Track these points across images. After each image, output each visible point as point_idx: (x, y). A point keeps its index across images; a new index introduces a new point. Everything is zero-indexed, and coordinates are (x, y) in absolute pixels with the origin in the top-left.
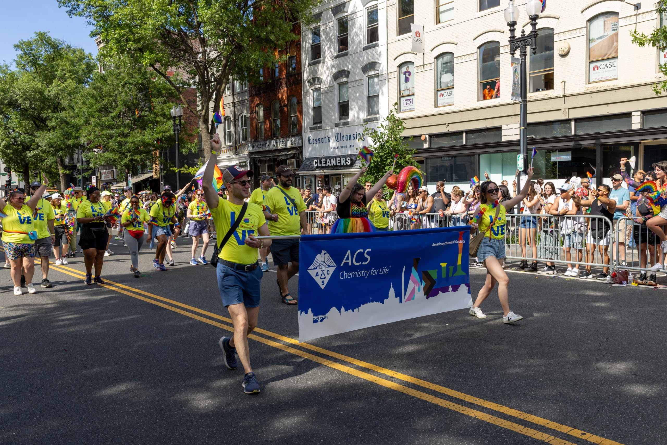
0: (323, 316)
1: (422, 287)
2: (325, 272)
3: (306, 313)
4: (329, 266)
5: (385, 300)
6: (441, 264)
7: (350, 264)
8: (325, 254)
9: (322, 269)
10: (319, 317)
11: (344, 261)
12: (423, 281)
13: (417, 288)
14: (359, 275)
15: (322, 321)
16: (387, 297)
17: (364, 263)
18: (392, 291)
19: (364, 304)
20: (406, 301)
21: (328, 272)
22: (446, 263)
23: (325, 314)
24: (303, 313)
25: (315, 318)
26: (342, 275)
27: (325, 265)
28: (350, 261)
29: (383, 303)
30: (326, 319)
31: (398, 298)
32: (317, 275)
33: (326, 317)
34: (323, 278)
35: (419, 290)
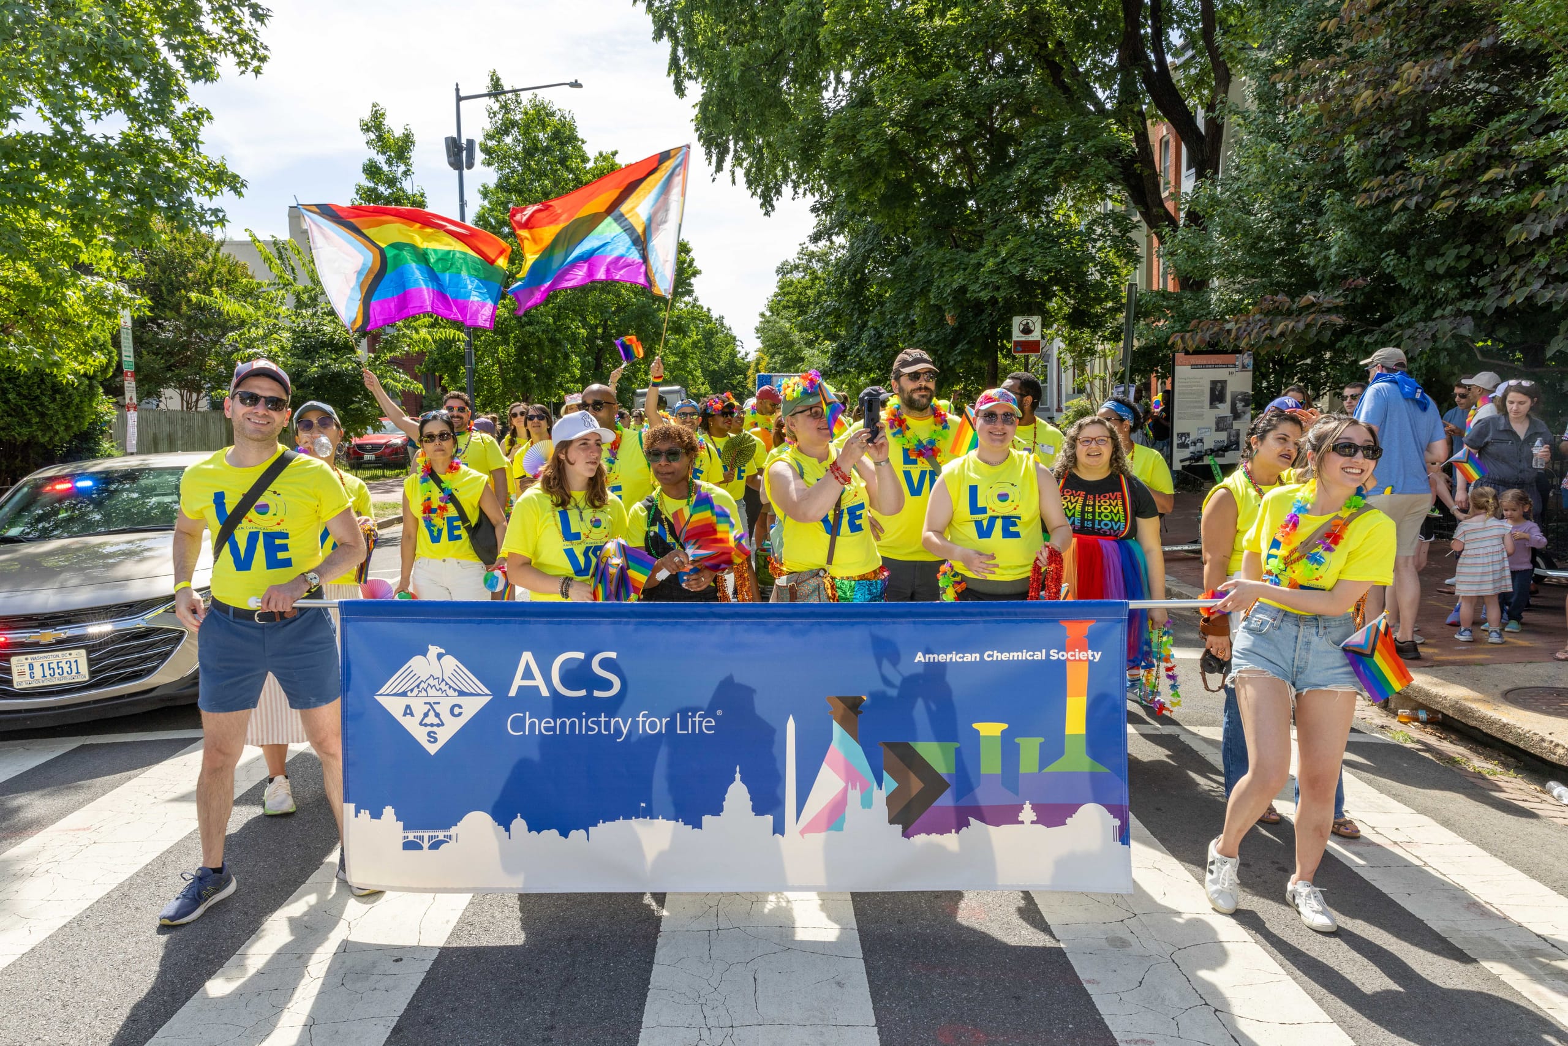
0: (441, 835)
1: (880, 796)
2: (444, 709)
3: (376, 815)
4: (461, 693)
5: (707, 819)
6: (975, 726)
7: (545, 692)
8: (440, 656)
9: (432, 700)
10: (426, 834)
11: (518, 682)
12: (886, 775)
13: (854, 796)
14: (588, 728)
15: (435, 845)
16: (717, 809)
17: (597, 694)
18: (738, 794)
19: (612, 817)
20: (803, 832)
21: (457, 711)
22: (1005, 726)
23: (448, 827)
24: (365, 814)
25: (411, 836)
26: (518, 724)
27: (443, 686)
28: (539, 682)
29: (698, 825)
30: (452, 842)
31: (769, 819)
32: (408, 711)
33: (450, 837)
34: (432, 725)
35: (867, 803)
